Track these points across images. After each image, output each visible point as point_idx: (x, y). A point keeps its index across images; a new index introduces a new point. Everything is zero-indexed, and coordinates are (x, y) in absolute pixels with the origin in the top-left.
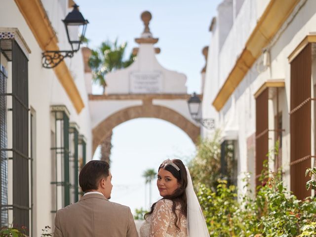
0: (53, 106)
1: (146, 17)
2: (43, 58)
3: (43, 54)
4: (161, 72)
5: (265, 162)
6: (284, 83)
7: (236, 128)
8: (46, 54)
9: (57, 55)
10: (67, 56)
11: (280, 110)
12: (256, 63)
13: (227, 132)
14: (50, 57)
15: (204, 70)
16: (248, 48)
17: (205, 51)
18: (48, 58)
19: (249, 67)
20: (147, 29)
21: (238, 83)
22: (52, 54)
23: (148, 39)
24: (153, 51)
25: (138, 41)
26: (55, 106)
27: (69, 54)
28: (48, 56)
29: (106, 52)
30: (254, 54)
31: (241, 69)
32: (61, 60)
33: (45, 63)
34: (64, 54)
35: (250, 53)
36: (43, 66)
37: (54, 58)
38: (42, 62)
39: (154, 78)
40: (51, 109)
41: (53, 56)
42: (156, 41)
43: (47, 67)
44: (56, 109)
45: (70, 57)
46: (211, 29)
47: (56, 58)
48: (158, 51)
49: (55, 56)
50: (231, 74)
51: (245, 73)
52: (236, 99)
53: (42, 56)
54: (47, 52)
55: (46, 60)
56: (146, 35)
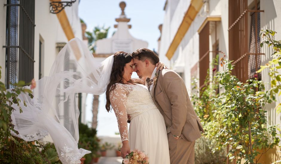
0: (58, 43)
1: (123, 5)
2: (51, 6)
3: (51, 3)
4: (132, 40)
5: (207, 77)
6: (220, 18)
7: (183, 65)
8: (52, 4)
9: (60, 4)
10: (67, 5)
11: (217, 39)
12: (198, 14)
13: (176, 67)
14: (56, 5)
15: (160, 39)
16: (193, 5)
17: (160, 27)
18: (54, 6)
19: (192, 20)
20: (123, 13)
21: (184, 35)
22: (57, 4)
23: (123, 19)
24: (127, 27)
25: (117, 20)
26: (60, 43)
27: (69, 4)
28: (54, 5)
29: (97, 33)
30: (197, 8)
31: (187, 22)
32: (63, 8)
33: (52, 10)
34: (65, 4)
35: (194, 8)
36: (50, 12)
37: (58, 7)
38: (50, 9)
39: (127, 44)
40: (56, 45)
41: (57, 5)
42: (129, 20)
43: (53, 13)
44: (60, 45)
45: (69, 6)
46: (165, 9)
47: (60, 6)
48: (130, 27)
49: (59, 5)
50: (179, 29)
51: (190, 25)
52: (183, 49)
53: (50, 5)
54: (54, 2)
55: (53, 8)
56: (122, 17)
